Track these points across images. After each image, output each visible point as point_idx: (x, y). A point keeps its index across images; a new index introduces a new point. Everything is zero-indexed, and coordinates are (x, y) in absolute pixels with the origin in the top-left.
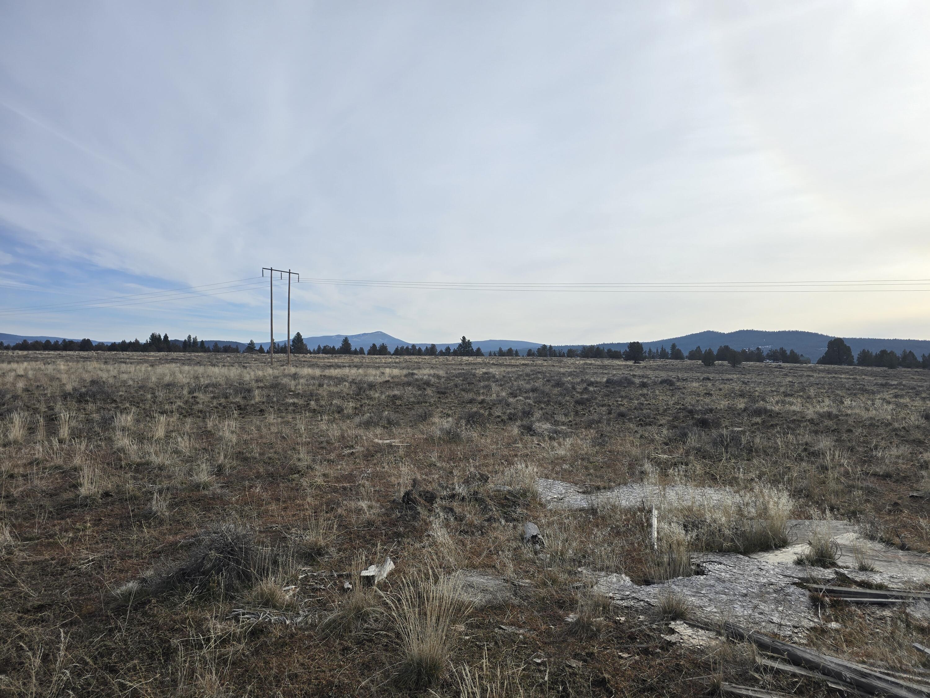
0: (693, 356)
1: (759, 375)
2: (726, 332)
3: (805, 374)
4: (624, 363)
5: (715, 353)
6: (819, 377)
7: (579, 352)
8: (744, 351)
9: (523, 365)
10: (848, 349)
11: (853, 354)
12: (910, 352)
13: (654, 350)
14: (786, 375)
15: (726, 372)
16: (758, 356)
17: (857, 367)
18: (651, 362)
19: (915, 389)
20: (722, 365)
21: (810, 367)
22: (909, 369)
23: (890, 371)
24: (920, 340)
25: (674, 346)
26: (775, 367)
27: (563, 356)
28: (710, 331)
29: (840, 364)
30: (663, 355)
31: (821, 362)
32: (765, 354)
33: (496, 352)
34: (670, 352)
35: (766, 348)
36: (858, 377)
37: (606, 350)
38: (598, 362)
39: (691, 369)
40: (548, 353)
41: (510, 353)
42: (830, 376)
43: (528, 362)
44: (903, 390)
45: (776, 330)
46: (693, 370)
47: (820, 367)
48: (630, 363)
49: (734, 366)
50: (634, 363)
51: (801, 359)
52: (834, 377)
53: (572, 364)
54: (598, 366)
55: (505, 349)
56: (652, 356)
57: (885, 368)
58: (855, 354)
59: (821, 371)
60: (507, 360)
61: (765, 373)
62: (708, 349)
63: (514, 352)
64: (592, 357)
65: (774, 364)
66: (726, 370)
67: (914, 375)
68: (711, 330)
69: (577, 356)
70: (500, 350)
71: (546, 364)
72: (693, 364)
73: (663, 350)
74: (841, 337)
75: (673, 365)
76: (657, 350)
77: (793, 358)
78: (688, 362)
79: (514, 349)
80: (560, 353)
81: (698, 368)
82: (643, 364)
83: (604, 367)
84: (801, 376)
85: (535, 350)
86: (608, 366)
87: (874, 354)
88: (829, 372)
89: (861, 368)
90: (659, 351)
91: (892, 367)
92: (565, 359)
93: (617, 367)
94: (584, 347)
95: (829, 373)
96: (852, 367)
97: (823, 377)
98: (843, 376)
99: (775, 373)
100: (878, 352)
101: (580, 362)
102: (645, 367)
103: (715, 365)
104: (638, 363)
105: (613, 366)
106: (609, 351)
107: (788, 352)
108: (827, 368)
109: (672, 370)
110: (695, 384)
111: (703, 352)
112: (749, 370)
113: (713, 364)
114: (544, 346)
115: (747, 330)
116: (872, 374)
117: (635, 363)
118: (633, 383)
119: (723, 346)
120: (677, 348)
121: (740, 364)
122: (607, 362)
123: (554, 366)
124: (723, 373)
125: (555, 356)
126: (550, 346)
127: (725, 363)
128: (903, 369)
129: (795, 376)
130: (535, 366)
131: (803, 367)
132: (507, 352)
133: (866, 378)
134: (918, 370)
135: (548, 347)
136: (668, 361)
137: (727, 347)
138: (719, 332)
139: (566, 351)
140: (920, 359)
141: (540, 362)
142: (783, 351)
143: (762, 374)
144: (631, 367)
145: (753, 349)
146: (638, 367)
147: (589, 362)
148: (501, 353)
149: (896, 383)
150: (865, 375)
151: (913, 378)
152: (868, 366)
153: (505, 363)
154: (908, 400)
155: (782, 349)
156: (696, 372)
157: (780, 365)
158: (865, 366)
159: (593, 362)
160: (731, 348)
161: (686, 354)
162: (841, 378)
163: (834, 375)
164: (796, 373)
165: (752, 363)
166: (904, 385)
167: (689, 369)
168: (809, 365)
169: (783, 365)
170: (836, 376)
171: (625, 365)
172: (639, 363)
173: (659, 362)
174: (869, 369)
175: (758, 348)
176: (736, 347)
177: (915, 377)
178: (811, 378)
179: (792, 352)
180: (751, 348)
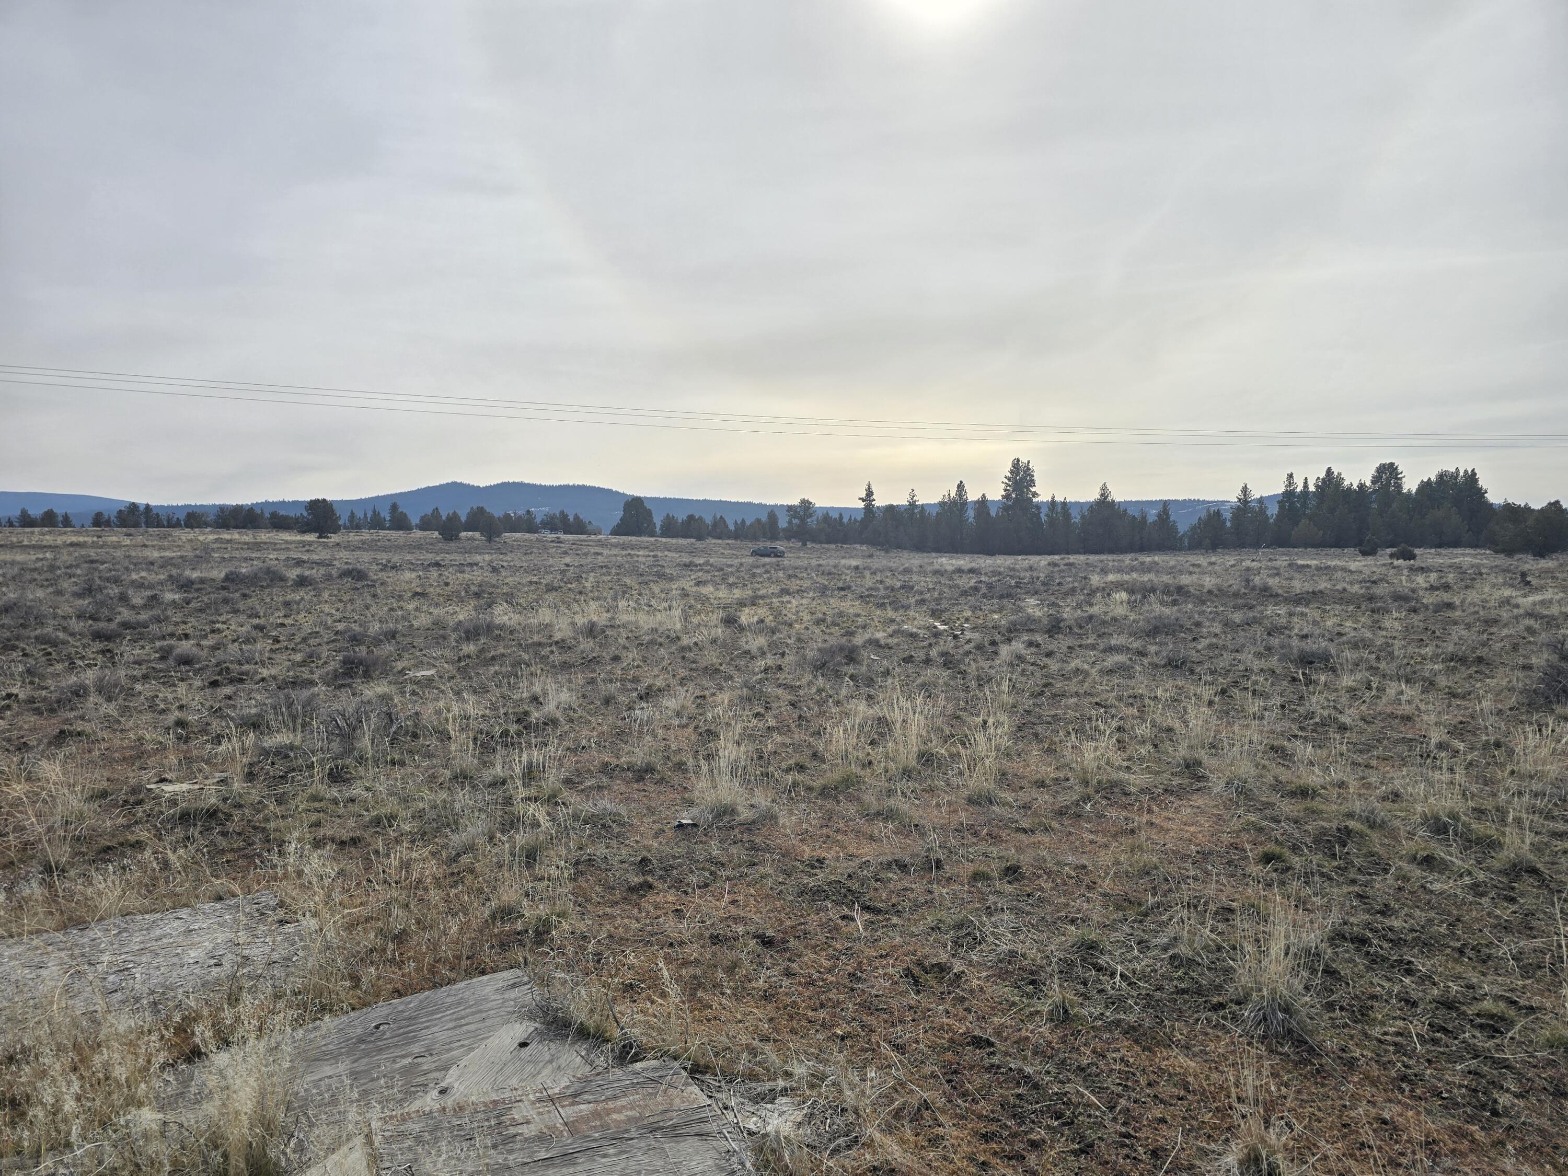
0: (425, 525)
1: (526, 554)
2: (482, 483)
3: (592, 551)
4: (299, 538)
5: (463, 519)
6: (611, 556)
7: (211, 518)
8: (507, 516)
9: (72, 544)
10: (649, 513)
11: (655, 520)
12: (721, 517)
13: (360, 514)
14: (566, 553)
15: (477, 550)
16: (527, 525)
17: (660, 539)
18: (353, 537)
19: (722, 569)
20: (472, 539)
21: (599, 541)
22: (720, 541)
23: (699, 544)
24: (733, 501)
25: (394, 507)
26: (552, 541)
27: (177, 525)
28: (456, 482)
29: (640, 535)
30: (376, 523)
31: (615, 532)
32: (538, 520)
33: (12, 519)
34: (388, 518)
35: (540, 512)
36: (659, 554)
37: (267, 515)
38: (247, 537)
39: (419, 547)
40: (143, 519)
41: (49, 520)
42: (624, 553)
43: (86, 539)
44: (708, 572)
45: (556, 483)
46: (422, 549)
47: (613, 540)
48: (311, 537)
49: (490, 540)
50: (318, 538)
51: (589, 528)
52: (629, 554)
53: (191, 541)
54: (245, 543)
55: (36, 512)
56: (355, 525)
57: (693, 540)
58: (658, 520)
59: (616, 546)
60: (36, 535)
61: (535, 550)
62: (451, 512)
63: (60, 519)
64: (236, 527)
65: (551, 536)
66: (477, 547)
67: (725, 549)
68: (459, 481)
69: (207, 525)
70: (24, 513)
71: (128, 542)
72: (425, 538)
73: (376, 514)
74: (642, 495)
75: (389, 540)
76: (365, 514)
77: (578, 527)
78: (418, 534)
79: (59, 511)
80: (169, 520)
81: (431, 544)
82: (334, 538)
83: (257, 546)
84: (586, 554)
85: (111, 513)
86: (265, 543)
87: (680, 521)
88: (623, 547)
89: (664, 540)
90: (369, 516)
91: (700, 538)
92: (176, 532)
93: (283, 546)
94: (222, 508)
95: (623, 549)
96: (653, 539)
97: (615, 555)
98: (641, 553)
99: (550, 551)
100: (685, 518)
101: (208, 536)
102: (338, 544)
103: (460, 539)
104: (324, 537)
105: (276, 544)
106: (274, 515)
107: (571, 518)
108: (621, 542)
109: (385, 549)
110: (408, 575)
111: (444, 518)
112: (512, 546)
113: (457, 538)
114: (133, 507)
115: (514, 483)
116: (679, 549)
117: (320, 537)
118: (282, 579)
119: (475, 507)
120: (400, 510)
121: (498, 536)
122: (264, 536)
123: (145, 546)
124: (470, 553)
125: (159, 525)
126: (147, 506)
127: (477, 535)
128: (714, 541)
129: (577, 554)
130: (102, 547)
131: (590, 541)
132: (43, 519)
133: (669, 554)
134: (729, 541)
135: (142, 508)
136: (382, 533)
137: (481, 510)
138: (471, 484)
139: (182, 516)
140: (732, 527)
141: (114, 539)
142: (564, 516)
143: (531, 553)
144: (310, 545)
145: (522, 512)
146: (325, 545)
147: (227, 536)
148: (27, 521)
149: (701, 561)
150: (669, 551)
151: (723, 554)
152: (673, 537)
153: (26, 543)
154: (712, 589)
155: (562, 512)
156: (427, 552)
157: (558, 538)
158: (669, 537)
159: (236, 536)
160: (488, 510)
161: (415, 520)
162: (638, 556)
163: (629, 551)
164: (580, 550)
165: (518, 535)
166: (711, 565)
167: (418, 546)
168: (600, 537)
169: (563, 536)
170: (632, 553)
171: (300, 542)
172: (328, 538)
173: (366, 535)
174: (674, 541)
175: (528, 512)
176: (496, 511)
177: (725, 552)
178: (600, 557)
179: (576, 517)
180: (517, 510)
